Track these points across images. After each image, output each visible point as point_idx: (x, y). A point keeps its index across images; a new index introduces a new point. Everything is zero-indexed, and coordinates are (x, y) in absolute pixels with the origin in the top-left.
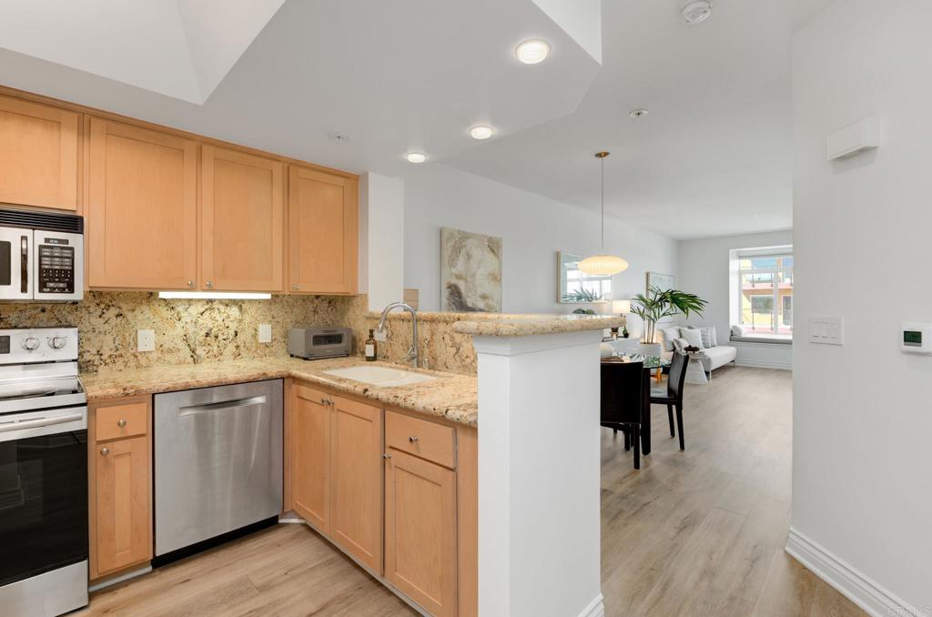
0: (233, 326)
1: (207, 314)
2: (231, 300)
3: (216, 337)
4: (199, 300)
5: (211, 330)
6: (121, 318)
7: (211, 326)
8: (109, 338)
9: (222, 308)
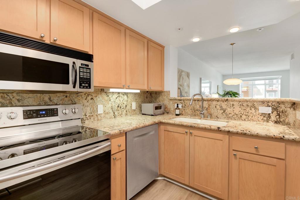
0: (125, 103)
1: (118, 98)
2: (124, 93)
3: (121, 107)
4: (116, 93)
5: (119, 105)
6: (92, 100)
7: (119, 103)
8: (89, 108)
9: (122, 95)
